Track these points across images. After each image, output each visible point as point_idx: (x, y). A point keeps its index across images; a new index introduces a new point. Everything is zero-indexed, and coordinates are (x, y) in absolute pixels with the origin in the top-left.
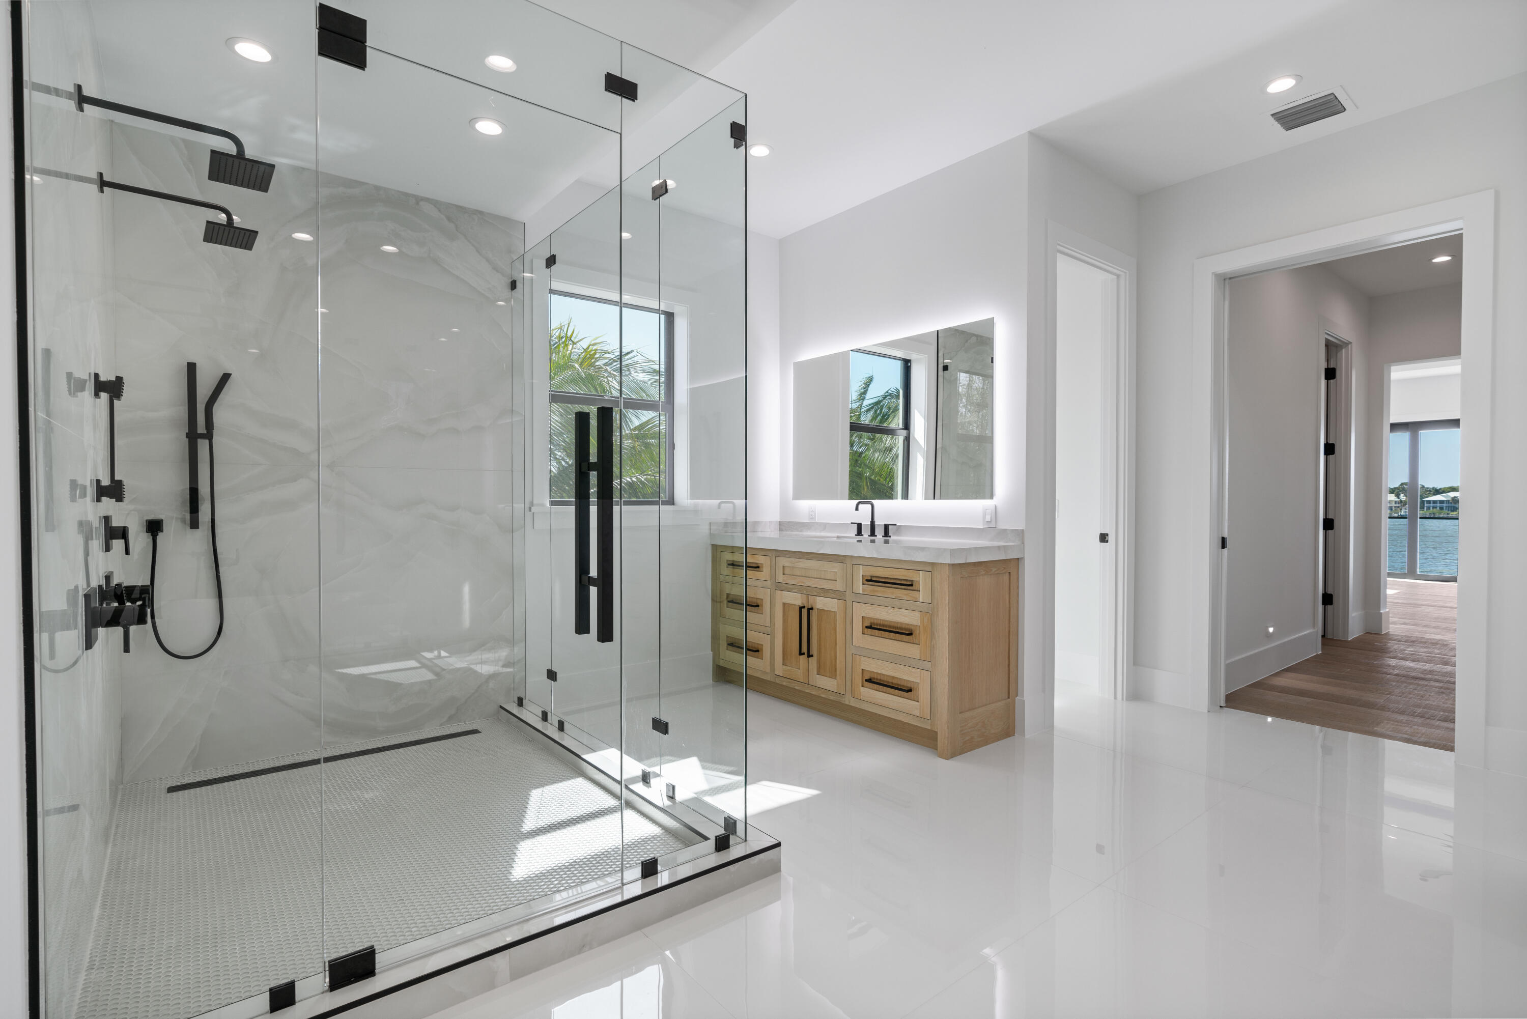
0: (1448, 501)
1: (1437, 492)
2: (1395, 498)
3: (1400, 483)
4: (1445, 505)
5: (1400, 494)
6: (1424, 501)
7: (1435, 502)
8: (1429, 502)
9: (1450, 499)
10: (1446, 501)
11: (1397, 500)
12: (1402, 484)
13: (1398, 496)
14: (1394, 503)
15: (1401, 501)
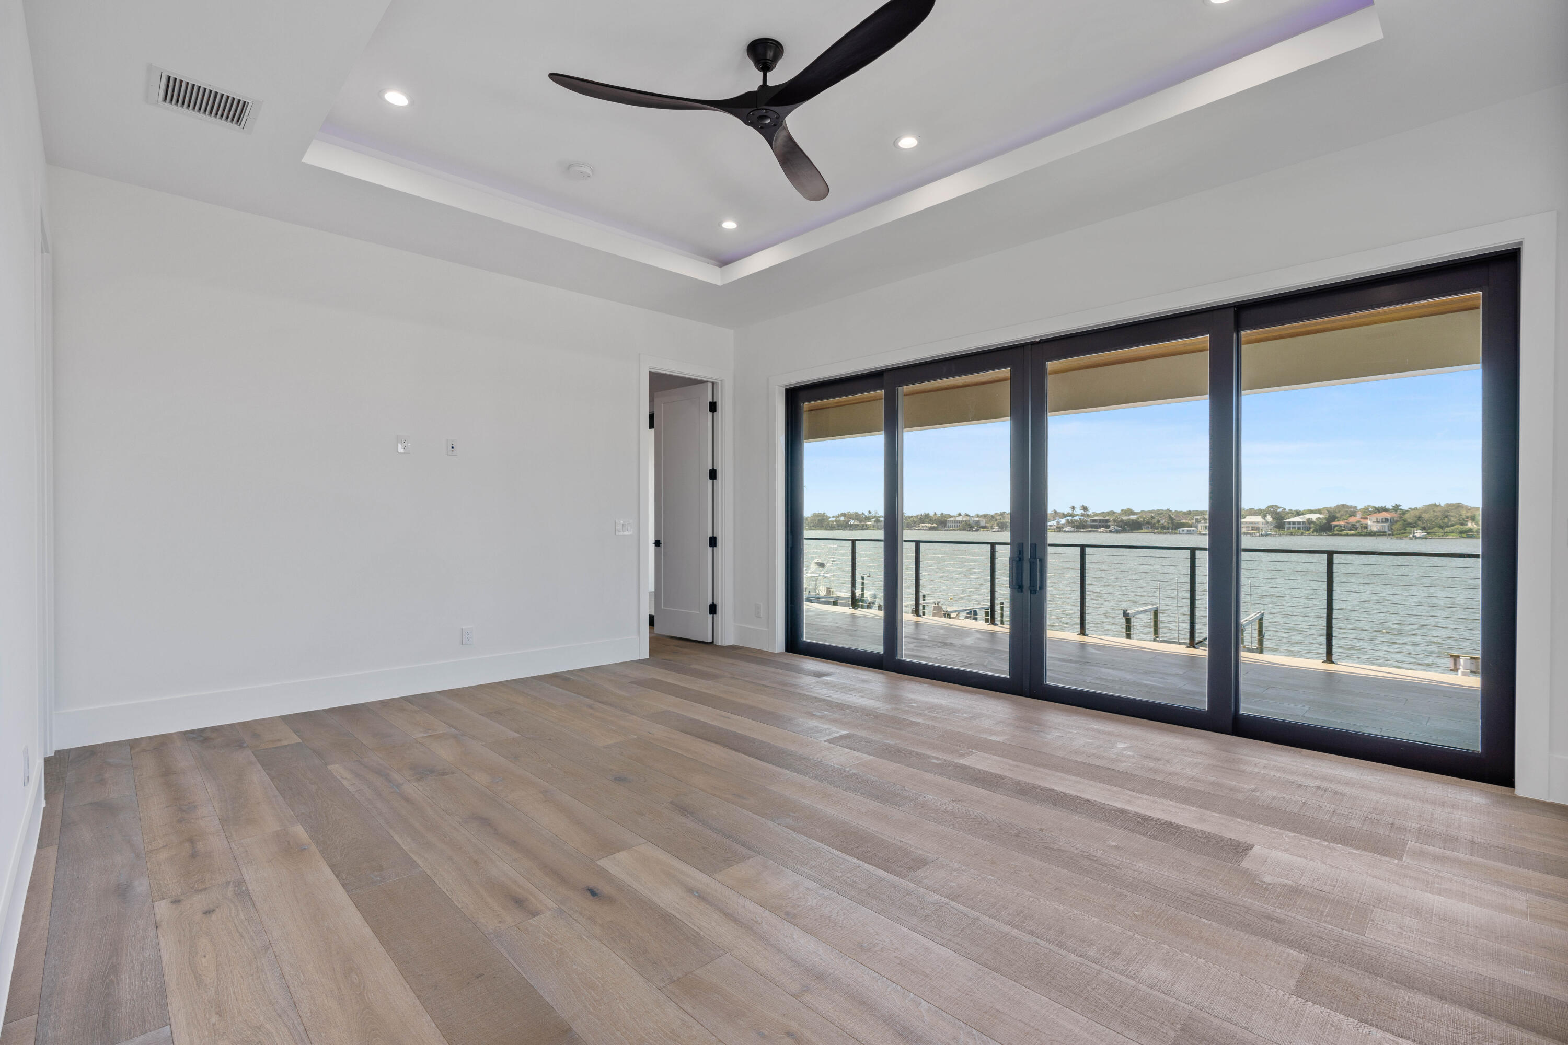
0: (1304, 523)
1: (1298, 513)
2: (1262, 519)
3: (1267, 506)
4: (1301, 525)
5: (1266, 516)
6: (1285, 522)
7: (1294, 523)
8: (1289, 523)
9: (1305, 520)
10: (1303, 522)
11: (1264, 521)
12: (1269, 507)
13: (1264, 517)
14: (1261, 524)
15: (1267, 523)
